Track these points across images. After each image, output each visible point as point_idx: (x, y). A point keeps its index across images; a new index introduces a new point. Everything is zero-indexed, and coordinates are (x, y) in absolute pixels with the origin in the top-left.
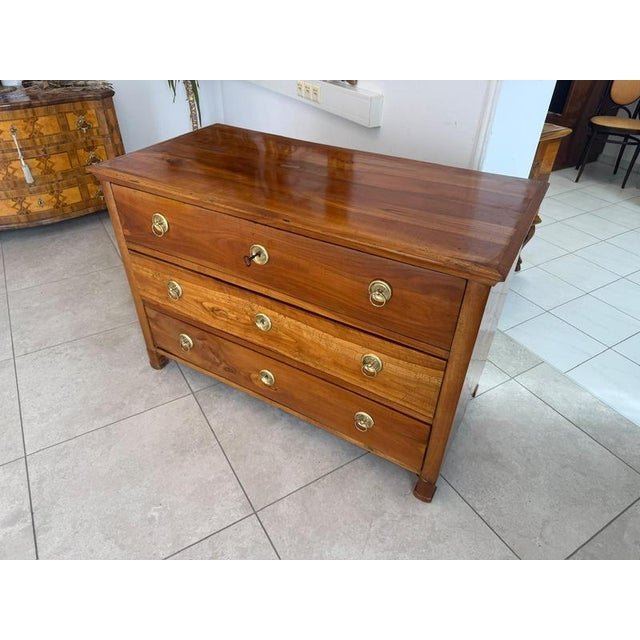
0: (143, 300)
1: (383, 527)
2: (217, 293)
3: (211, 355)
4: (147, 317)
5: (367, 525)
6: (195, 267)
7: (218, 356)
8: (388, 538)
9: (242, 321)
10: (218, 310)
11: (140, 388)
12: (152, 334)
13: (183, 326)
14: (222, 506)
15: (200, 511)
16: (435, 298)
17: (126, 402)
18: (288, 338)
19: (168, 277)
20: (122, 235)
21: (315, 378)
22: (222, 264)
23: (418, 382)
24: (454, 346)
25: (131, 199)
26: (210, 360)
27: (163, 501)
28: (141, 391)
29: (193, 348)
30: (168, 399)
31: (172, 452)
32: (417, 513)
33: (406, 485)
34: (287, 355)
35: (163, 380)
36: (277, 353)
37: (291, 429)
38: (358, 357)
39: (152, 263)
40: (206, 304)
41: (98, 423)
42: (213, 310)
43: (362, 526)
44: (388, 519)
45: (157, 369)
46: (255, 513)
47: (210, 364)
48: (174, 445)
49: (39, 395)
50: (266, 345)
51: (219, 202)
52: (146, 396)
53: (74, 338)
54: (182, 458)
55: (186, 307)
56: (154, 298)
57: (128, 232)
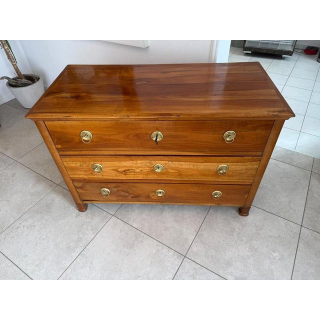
0: (72, 180)
1: (239, 235)
2: (128, 163)
3: (123, 193)
4: (75, 187)
5: (232, 237)
6: (113, 153)
7: (128, 192)
8: (243, 238)
9: (145, 171)
10: (129, 170)
11: (83, 225)
12: (79, 195)
13: (103, 185)
14: (169, 261)
15: (160, 269)
16: (258, 131)
17: (81, 236)
18: (174, 171)
19: (92, 163)
20: (55, 149)
21: (189, 185)
22: (132, 146)
23: (247, 169)
24: (266, 149)
25: (62, 127)
26: (122, 196)
27: (140, 274)
28: (85, 226)
29: (111, 194)
30: (103, 224)
31: (126, 249)
32: (246, 222)
33: (235, 213)
34: (172, 179)
35: (93, 216)
36: (167, 180)
37: (173, 211)
38: (215, 168)
39: (80, 159)
40: (119, 170)
41: (75, 255)
42: (125, 171)
43: (230, 239)
44: (237, 230)
45: (84, 211)
46: (185, 257)
47: (122, 198)
48: (124, 245)
49: (26, 256)
50: (159, 178)
51: (132, 115)
52: (90, 228)
53: (20, 215)
54: (133, 249)
55: (105, 174)
56: (81, 176)
57: (59, 146)
